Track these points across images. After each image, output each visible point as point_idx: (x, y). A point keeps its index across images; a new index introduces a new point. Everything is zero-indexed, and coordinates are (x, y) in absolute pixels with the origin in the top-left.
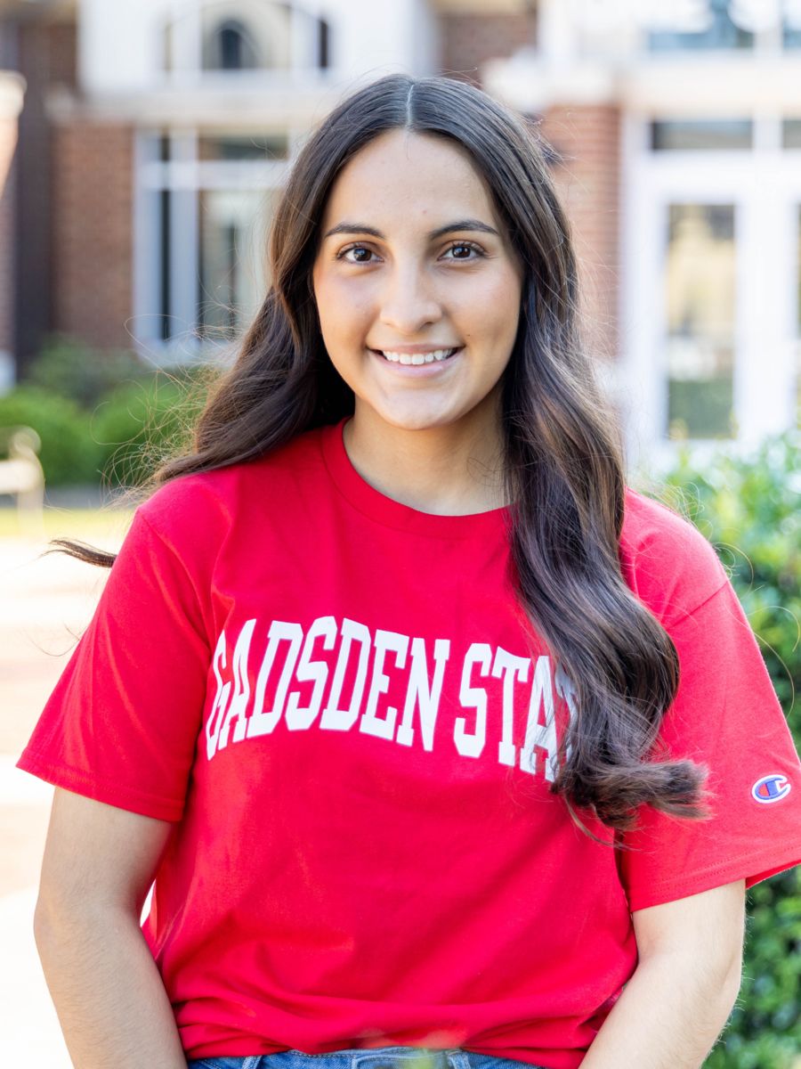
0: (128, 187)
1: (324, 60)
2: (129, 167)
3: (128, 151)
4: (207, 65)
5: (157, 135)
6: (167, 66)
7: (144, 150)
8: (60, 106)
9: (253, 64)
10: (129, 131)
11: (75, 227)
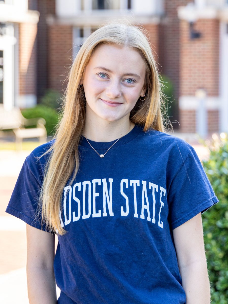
0: (71, 45)
1: (129, 6)
2: (71, 39)
3: (71, 34)
4: (94, 8)
5: (79, 28)
6: (82, 8)
7: (76, 33)
8: (50, 20)
9: (108, 8)
10: (71, 27)
11: (54, 57)
